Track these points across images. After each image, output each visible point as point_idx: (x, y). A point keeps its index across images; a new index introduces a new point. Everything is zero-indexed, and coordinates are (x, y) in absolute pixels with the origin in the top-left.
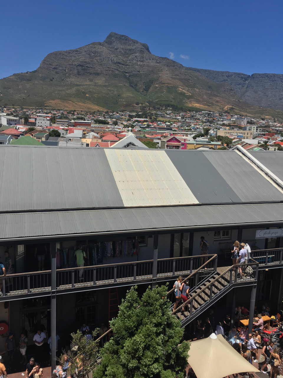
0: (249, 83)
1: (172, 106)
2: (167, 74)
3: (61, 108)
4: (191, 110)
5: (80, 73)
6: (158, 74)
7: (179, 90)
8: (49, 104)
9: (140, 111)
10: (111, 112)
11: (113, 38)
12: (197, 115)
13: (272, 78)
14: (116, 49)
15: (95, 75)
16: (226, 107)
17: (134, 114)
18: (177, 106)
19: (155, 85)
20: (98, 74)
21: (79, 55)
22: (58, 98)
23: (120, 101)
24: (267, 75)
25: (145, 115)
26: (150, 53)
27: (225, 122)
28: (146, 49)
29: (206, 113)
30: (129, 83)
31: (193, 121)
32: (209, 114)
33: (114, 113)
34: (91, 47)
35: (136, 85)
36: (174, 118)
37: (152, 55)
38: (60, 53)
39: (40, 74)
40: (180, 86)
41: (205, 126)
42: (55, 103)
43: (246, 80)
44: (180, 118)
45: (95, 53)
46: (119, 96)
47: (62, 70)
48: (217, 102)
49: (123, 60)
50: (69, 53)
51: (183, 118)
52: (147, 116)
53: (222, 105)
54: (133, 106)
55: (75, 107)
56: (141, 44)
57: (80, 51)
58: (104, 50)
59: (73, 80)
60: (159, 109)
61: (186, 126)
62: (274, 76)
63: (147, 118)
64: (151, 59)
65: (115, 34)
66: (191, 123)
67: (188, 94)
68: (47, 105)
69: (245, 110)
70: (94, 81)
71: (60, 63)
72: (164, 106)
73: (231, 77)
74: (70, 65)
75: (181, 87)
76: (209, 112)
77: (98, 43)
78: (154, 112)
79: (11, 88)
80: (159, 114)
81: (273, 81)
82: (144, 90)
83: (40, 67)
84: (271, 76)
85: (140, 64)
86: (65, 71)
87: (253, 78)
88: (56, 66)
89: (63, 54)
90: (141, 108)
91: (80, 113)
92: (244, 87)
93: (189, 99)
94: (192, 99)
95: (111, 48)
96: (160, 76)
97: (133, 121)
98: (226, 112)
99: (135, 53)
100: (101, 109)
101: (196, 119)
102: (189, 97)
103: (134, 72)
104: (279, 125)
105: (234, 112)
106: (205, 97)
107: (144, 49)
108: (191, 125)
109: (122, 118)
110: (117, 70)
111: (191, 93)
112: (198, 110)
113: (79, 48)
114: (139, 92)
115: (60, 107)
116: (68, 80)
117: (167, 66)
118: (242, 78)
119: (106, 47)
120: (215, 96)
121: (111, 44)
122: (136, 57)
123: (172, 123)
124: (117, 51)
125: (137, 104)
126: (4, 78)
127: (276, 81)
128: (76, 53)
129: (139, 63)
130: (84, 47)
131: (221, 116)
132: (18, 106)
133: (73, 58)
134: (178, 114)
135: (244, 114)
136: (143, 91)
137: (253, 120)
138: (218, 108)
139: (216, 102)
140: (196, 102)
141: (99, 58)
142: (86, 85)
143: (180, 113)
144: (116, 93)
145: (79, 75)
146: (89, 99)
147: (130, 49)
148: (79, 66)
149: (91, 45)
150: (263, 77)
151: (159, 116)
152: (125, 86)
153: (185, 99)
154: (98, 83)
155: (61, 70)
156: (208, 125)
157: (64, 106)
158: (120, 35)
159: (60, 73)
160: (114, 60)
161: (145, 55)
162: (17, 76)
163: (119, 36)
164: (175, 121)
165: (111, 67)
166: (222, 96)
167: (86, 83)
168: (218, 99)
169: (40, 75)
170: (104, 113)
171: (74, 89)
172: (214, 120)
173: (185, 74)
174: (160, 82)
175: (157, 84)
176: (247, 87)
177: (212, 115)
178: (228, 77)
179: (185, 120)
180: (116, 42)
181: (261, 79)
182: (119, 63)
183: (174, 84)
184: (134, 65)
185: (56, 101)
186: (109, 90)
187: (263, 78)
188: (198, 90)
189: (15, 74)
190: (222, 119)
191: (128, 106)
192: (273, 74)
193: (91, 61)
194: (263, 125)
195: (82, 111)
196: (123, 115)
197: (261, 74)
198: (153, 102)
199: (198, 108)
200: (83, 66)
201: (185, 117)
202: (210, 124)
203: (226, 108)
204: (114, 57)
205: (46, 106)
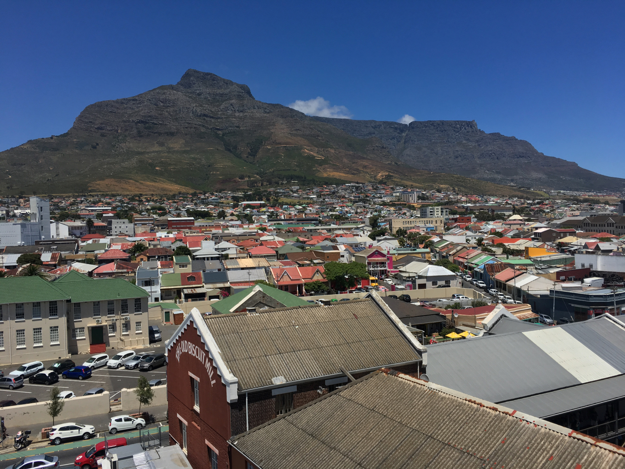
0: (407, 135)
1: (298, 178)
2: (283, 129)
3: (118, 193)
4: (328, 182)
5: (142, 134)
6: (269, 129)
7: (304, 152)
8: (95, 187)
9: (248, 190)
10: (201, 193)
11: (192, 78)
12: (340, 191)
13: (441, 126)
14: (199, 94)
15: (168, 135)
16: (380, 174)
17: (240, 194)
18: (305, 178)
19: (266, 146)
20: (172, 134)
21: (139, 105)
22: (109, 177)
23: (213, 174)
24: (432, 123)
25: (258, 195)
26: (254, 99)
27: (385, 199)
28: (247, 92)
29: (352, 186)
30: (224, 145)
31: (337, 201)
32: (357, 188)
33: (207, 195)
34: (158, 93)
35: (235, 148)
36: (305, 198)
37: (257, 101)
38: (107, 104)
39: (75, 138)
40: (305, 146)
41: (357, 208)
42: (107, 185)
43: (402, 131)
44: (315, 196)
45: (164, 101)
46: (209, 166)
47: (112, 130)
48: (365, 167)
49: (212, 111)
50: (122, 103)
51: (319, 196)
52: (262, 197)
53: (372, 171)
54: (235, 181)
55: (141, 188)
56: (238, 85)
57: (139, 100)
58: (180, 96)
59: (131, 145)
60: (278, 184)
61: (328, 210)
62: (443, 123)
63: (262, 200)
64: (256, 107)
65: (196, 72)
66: (334, 204)
67: (319, 157)
68: (92, 188)
69: (409, 177)
70: (166, 145)
71: (108, 120)
72: (285, 179)
73: (379, 128)
74: (125, 122)
75: (308, 148)
76: (357, 185)
77: (169, 86)
78: (272, 189)
79: (25, 164)
80: (281, 193)
81: (442, 131)
82: (249, 154)
83: (73, 128)
84: (439, 125)
85: (238, 116)
86: (117, 132)
87: (413, 128)
88: (101, 124)
89: (112, 106)
90: (248, 184)
91: (150, 198)
92: (400, 141)
93: (321, 166)
94: (326, 166)
95: (191, 93)
96: (272, 132)
97: (243, 206)
98: (381, 182)
99: (230, 99)
100: (184, 189)
101: (339, 197)
102: (321, 163)
103: (230, 128)
104: (464, 199)
105: (393, 181)
106: (345, 160)
107: (242, 92)
108: (336, 208)
109: (223, 203)
110: (204, 126)
111: (323, 156)
112: (339, 182)
113: (138, 96)
114: (240, 158)
115: (115, 191)
116: (123, 145)
117: (282, 117)
118: (396, 128)
119: (182, 93)
120: (360, 159)
121: (190, 87)
122: (231, 105)
123: (304, 205)
124: (201, 98)
125: (242, 177)
126: (12, 149)
127: (446, 131)
128: (134, 104)
129: (237, 114)
130: (146, 94)
131: (376, 189)
132: (43, 193)
133: (130, 111)
134: (309, 190)
135: (409, 183)
136: (247, 157)
137: (424, 192)
138: (368, 177)
139: (363, 168)
140: (334, 169)
141: (172, 109)
142: (154, 152)
143: (312, 189)
144: (204, 161)
145: (141, 136)
146: (161, 174)
147: (221, 94)
148: (139, 123)
149: (157, 91)
150: (427, 126)
151: (281, 195)
152: (218, 150)
153: (316, 165)
154: (173, 148)
155: (110, 130)
156: (362, 205)
157: (122, 188)
158: (204, 73)
159: (108, 135)
160: (196, 110)
161: (245, 102)
162: (34, 144)
163: (202, 74)
164: (309, 201)
165: (194, 122)
166: (370, 158)
167: (153, 149)
168: (365, 163)
169: (75, 140)
170: (191, 196)
171: (134, 161)
172: (367, 196)
173: (310, 128)
174: (273, 142)
175: (268, 144)
176: (405, 143)
177: (362, 188)
178: (374, 128)
179: (324, 199)
180: (198, 84)
181: (424, 129)
182: (205, 115)
183: (296, 144)
184: (230, 118)
185: (107, 181)
186: (193, 158)
187: (427, 128)
188: (333, 151)
189: (31, 141)
190: (378, 195)
191: (227, 182)
192: (440, 121)
193: (160, 115)
194: (442, 200)
195: (152, 195)
196: (222, 198)
197: (423, 122)
198: (266, 173)
199: (338, 178)
200: (147, 123)
201: (322, 195)
202: (364, 204)
203: (380, 176)
204: (196, 106)
205: (91, 191)
